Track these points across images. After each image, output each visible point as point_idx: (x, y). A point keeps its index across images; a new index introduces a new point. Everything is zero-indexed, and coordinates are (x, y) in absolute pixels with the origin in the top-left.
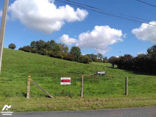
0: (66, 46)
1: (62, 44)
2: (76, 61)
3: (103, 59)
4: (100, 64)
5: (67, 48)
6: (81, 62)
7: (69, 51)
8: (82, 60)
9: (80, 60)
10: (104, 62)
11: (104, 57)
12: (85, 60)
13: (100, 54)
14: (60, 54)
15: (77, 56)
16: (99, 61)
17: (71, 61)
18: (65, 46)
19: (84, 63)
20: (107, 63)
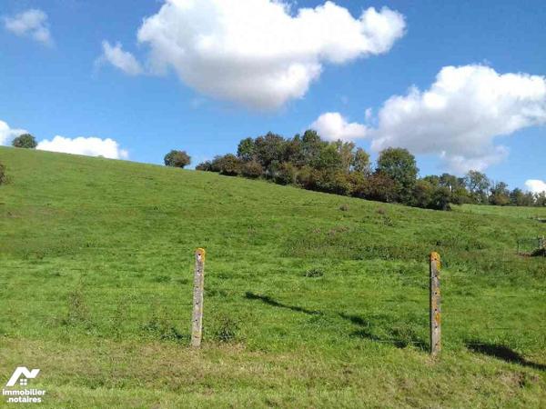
0: (360, 150)
1: (344, 143)
2: (399, 201)
3: (490, 193)
4: (478, 210)
5: (361, 158)
6: (420, 206)
7: (373, 165)
8: (423, 198)
9: (416, 197)
10: (493, 203)
11: (493, 185)
12: (440, 197)
13: (477, 173)
14: (340, 178)
15: (405, 184)
16: (472, 199)
17: (385, 201)
19: (432, 206)
20: (507, 204)
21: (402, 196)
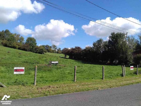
0: (22, 37)
1: (17, 34)
2: (31, 51)
3: (57, 50)
4: (54, 54)
5: (22, 39)
6: (36, 53)
7: (25, 41)
8: (37, 51)
9: (35, 50)
10: (58, 53)
11: (58, 48)
12: (41, 51)
13: (54, 45)
14: (14, 44)
15: (33, 47)
16: (53, 52)
17: (27, 51)
18: (20, 37)
19: (39, 53)
20: (61, 53)
21: (32, 50)
